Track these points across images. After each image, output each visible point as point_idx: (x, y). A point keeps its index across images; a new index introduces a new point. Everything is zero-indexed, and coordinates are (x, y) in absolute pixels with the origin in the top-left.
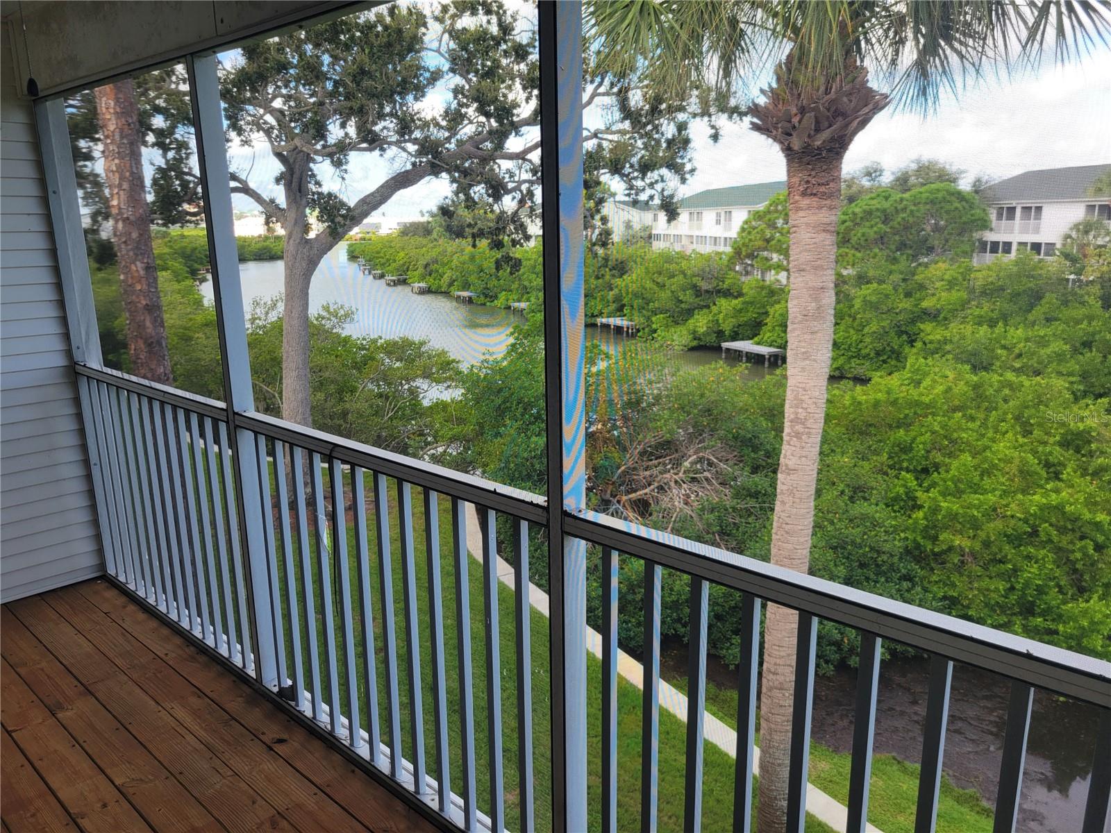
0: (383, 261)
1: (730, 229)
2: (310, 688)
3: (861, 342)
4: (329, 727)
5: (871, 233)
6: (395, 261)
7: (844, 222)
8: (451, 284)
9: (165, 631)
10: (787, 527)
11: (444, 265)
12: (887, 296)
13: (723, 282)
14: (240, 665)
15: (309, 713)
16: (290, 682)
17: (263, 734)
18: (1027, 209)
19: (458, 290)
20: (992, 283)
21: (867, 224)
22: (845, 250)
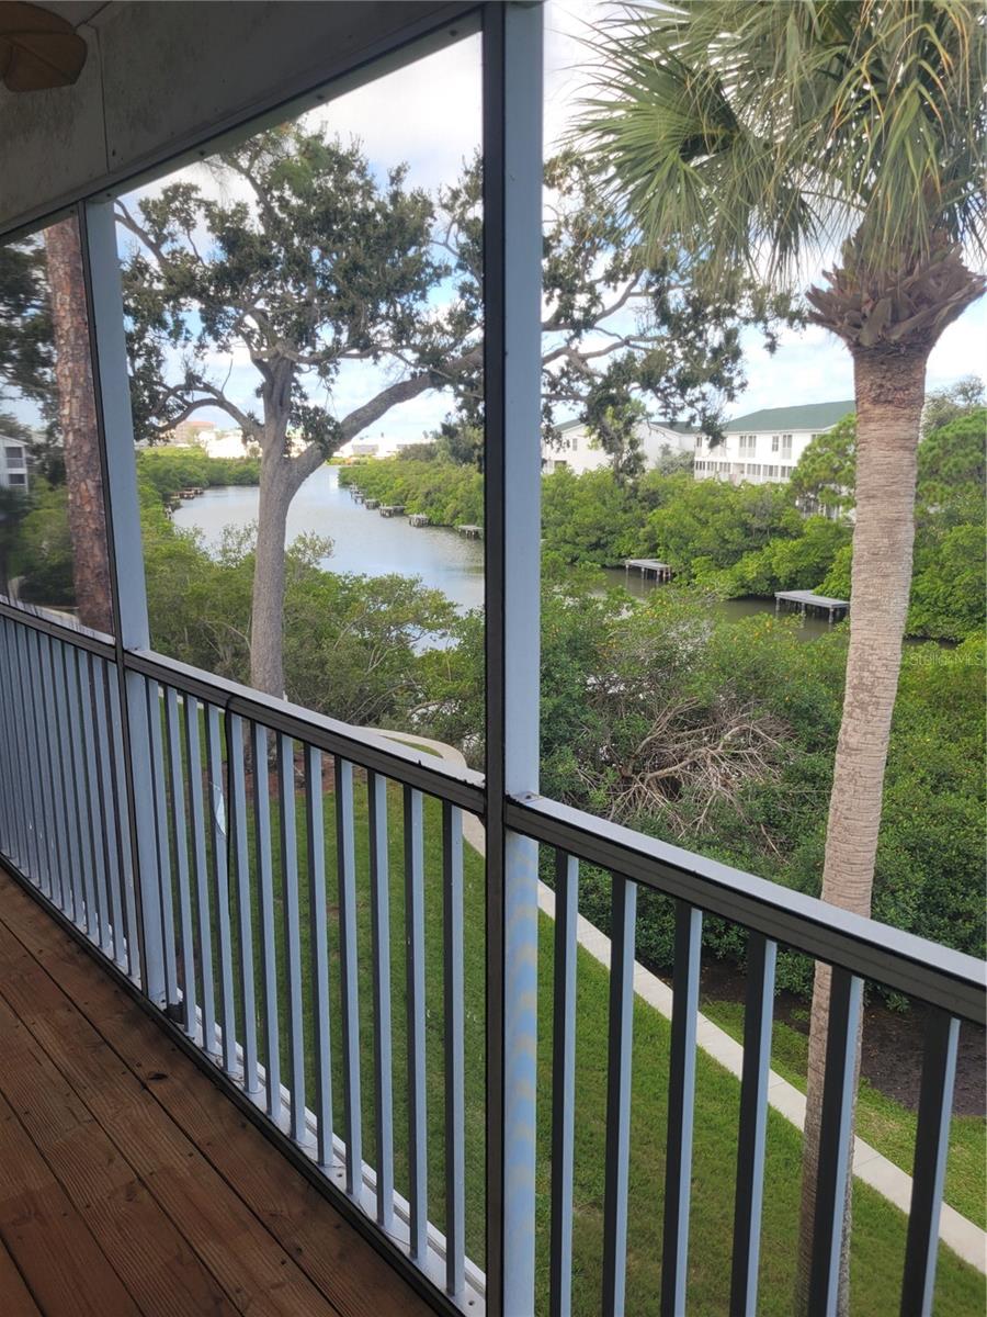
0: (378, 488)
1: (789, 457)
2: (201, 1003)
3: (951, 594)
4: (221, 1061)
5: (966, 463)
6: (391, 488)
7: (932, 449)
8: (455, 516)
9: (46, 921)
10: (846, 823)
11: (447, 494)
13: (780, 519)
14: (125, 971)
15: (199, 1042)
16: (180, 993)
17: (139, 1065)
19: (463, 523)
21: (961, 452)
22: (932, 483)
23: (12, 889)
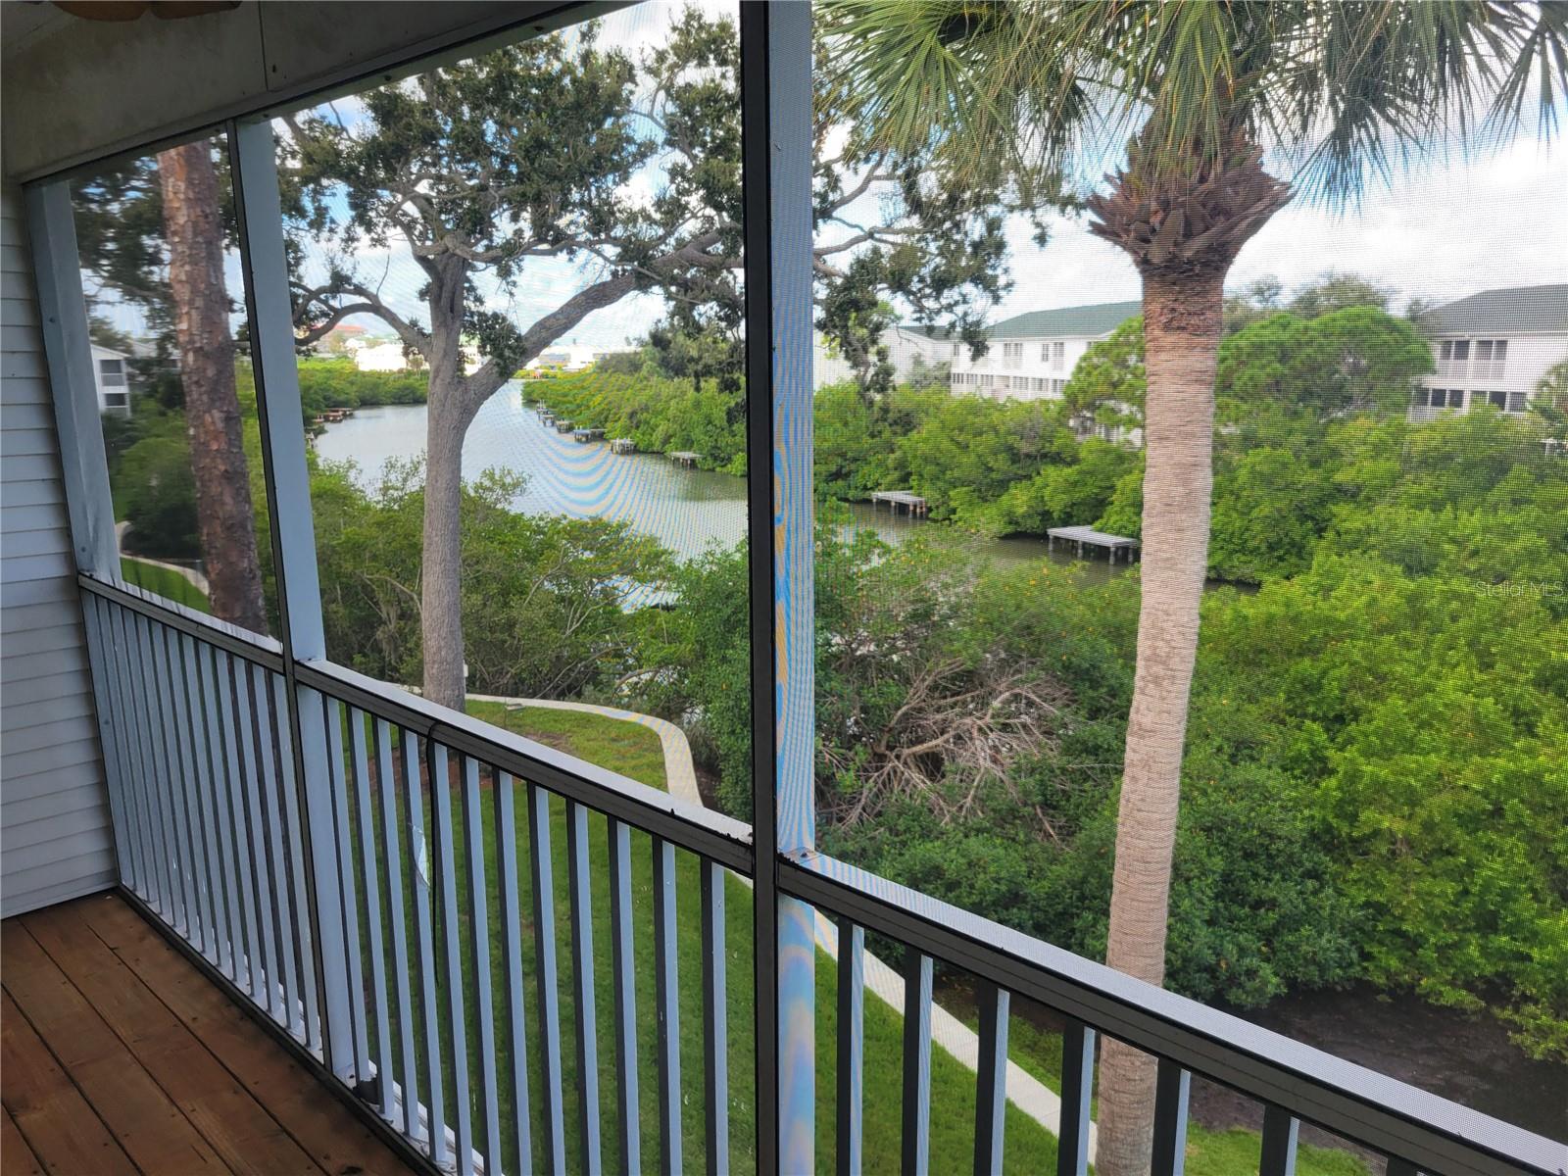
0: (571, 407)
1: (1061, 368)
2: (400, 1078)
3: (1247, 530)
4: (427, 1149)
5: (1262, 377)
6: (588, 407)
7: (1224, 360)
8: (666, 441)
9: (198, 981)
11: (657, 413)
12: (1285, 465)
13: (1051, 442)
14: (302, 1040)
15: (398, 1126)
16: (373, 1068)
17: (327, 1157)
18: (1485, 344)
19: (676, 449)
20: (1436, 449)
21: (1257, 363)
22: (1226, 399)
23: (152, 941)
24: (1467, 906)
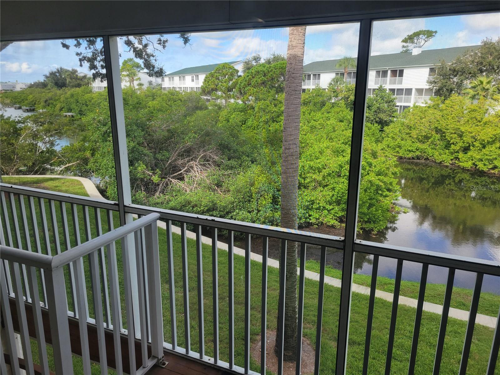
0: (19, 100)
1: (198, 83)
5: (259, 81)
6: (27, 100)
7: (248, 76)
8: (61, 110)
11: (56, 100)
12: (268, 106)
13: (199, 103)
18: (315, 75)
19: (65, 112)
21: (258, 77)
22: (249, 88)
24: (334, 198)
